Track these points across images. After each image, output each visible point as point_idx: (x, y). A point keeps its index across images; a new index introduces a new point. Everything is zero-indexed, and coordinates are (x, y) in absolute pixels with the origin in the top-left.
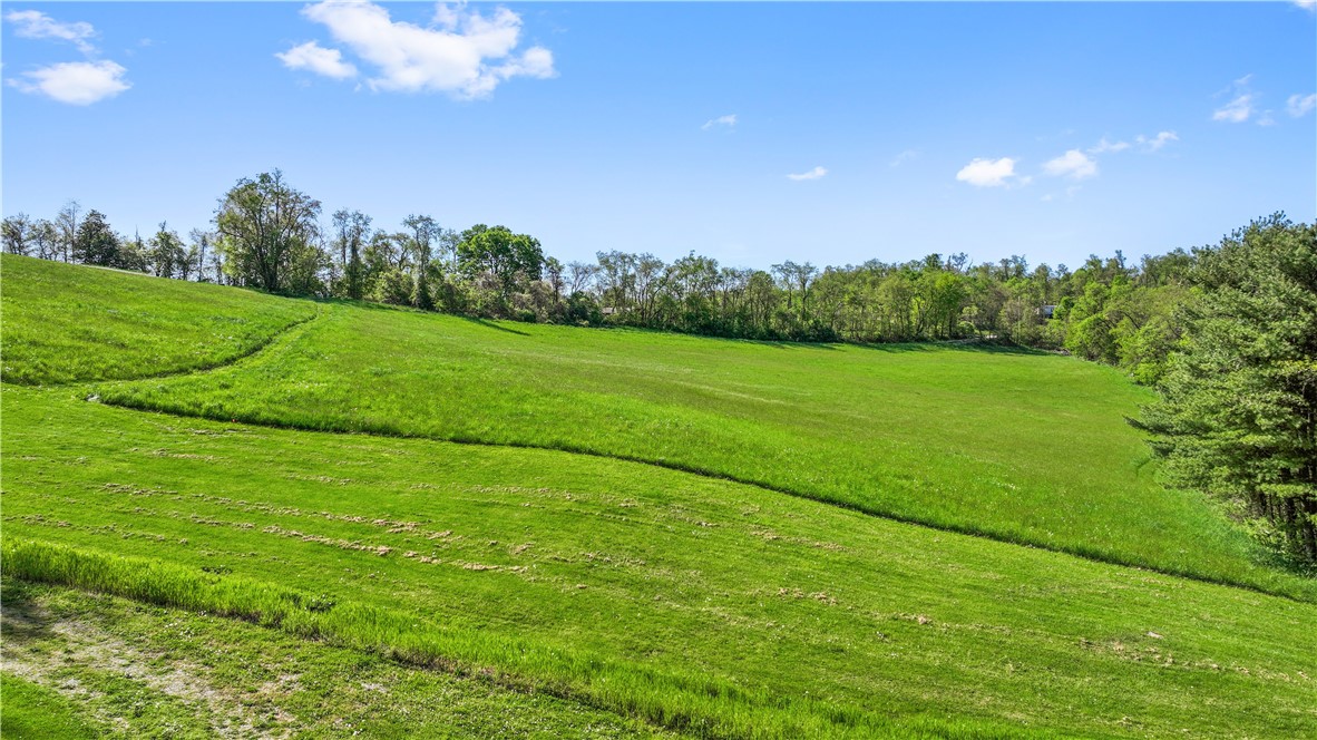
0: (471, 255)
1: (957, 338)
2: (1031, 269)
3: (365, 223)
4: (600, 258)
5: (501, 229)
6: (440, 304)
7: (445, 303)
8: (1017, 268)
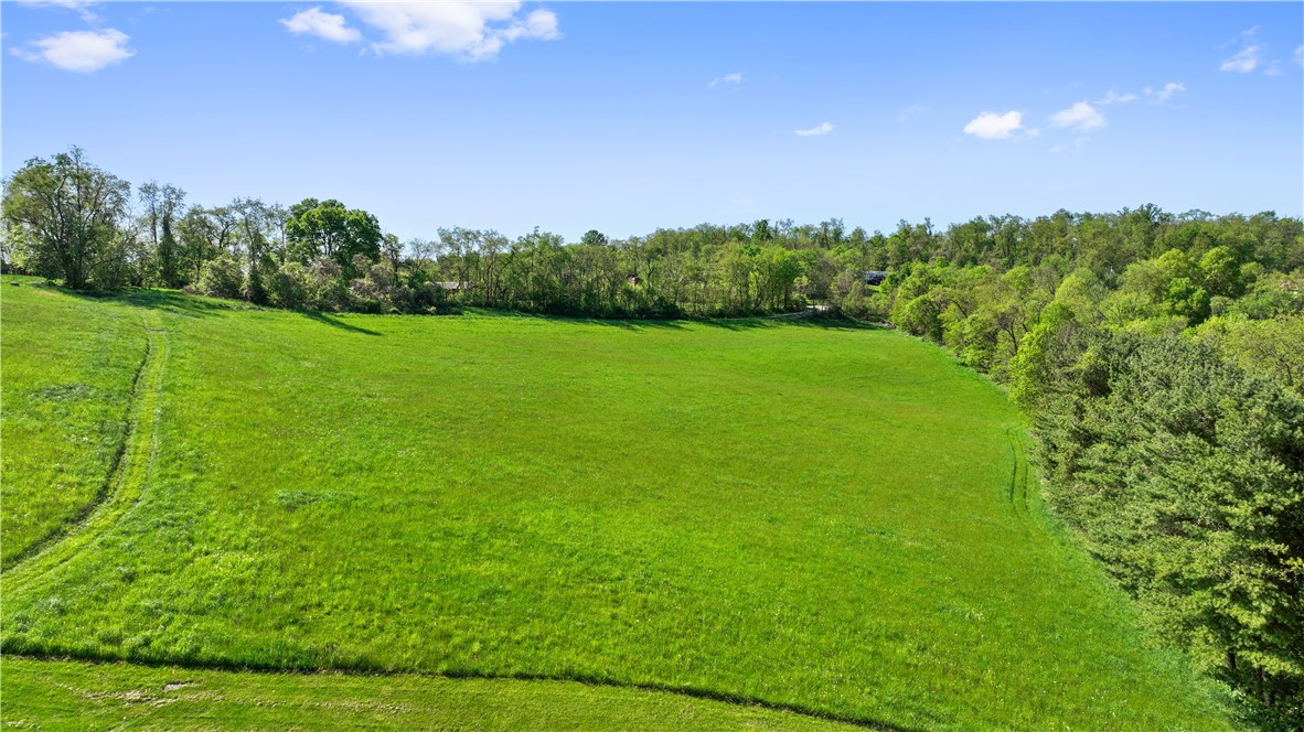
0: (302, 234)
1: (794, 313)
2: (847, 233)
3: (178, 197)
4: (441, 235)
5: (333, 203)
6: (274, 296)
7: (279, 295)
8: (835, 230)
